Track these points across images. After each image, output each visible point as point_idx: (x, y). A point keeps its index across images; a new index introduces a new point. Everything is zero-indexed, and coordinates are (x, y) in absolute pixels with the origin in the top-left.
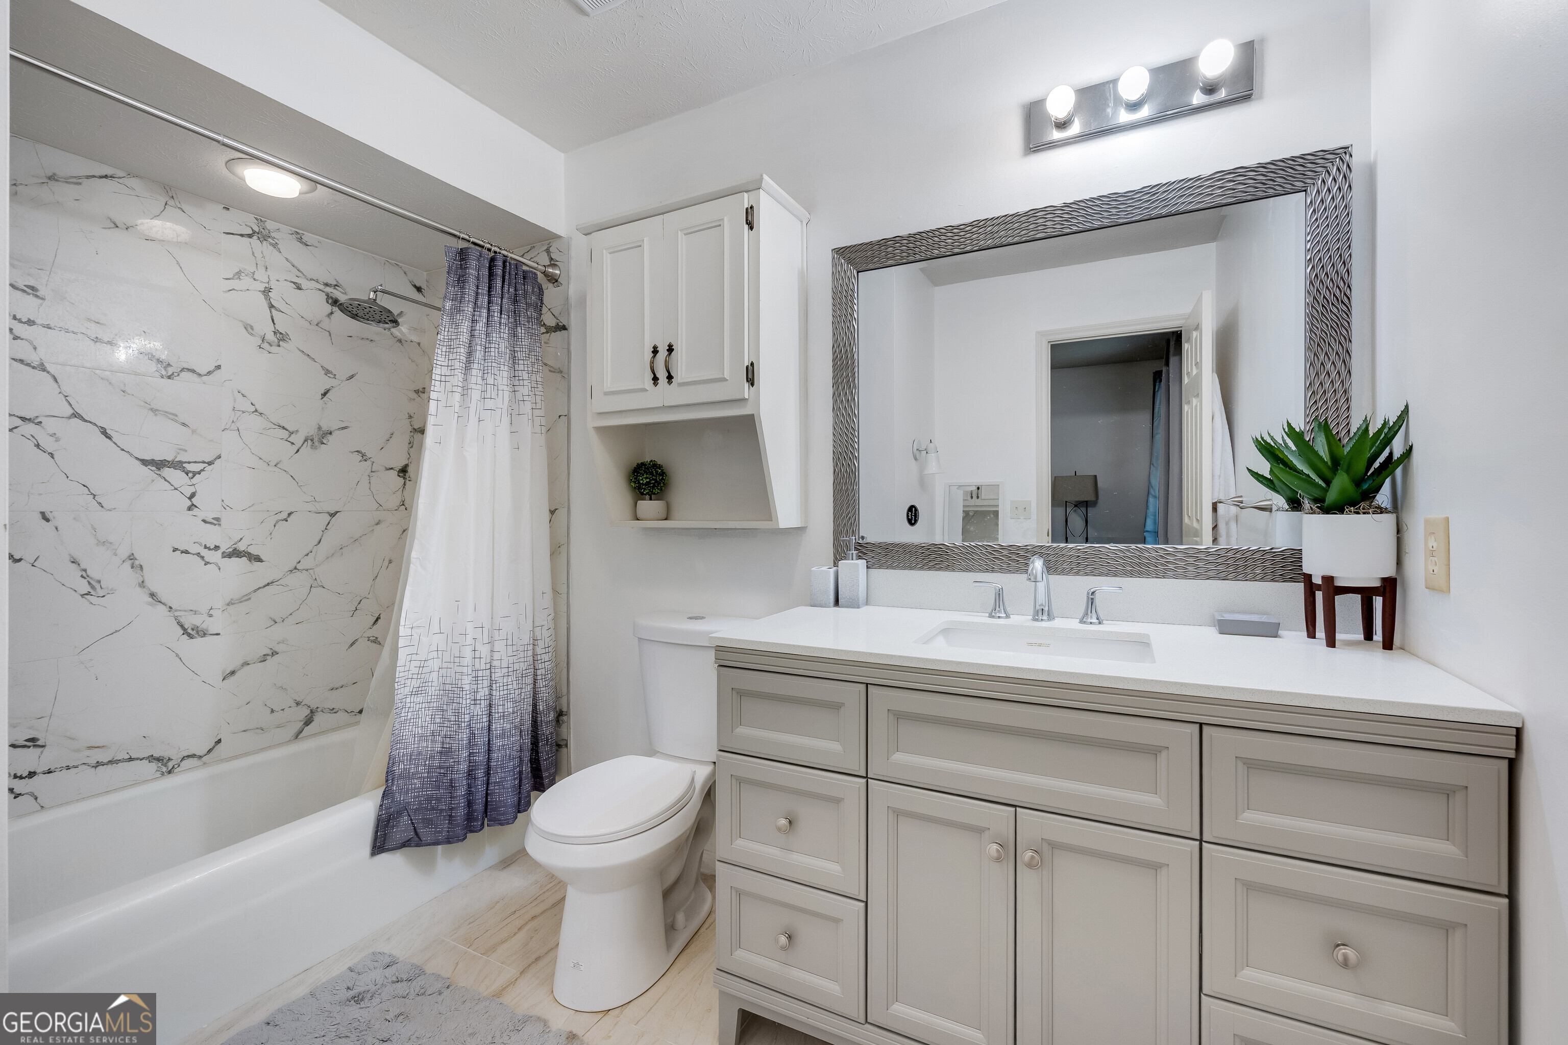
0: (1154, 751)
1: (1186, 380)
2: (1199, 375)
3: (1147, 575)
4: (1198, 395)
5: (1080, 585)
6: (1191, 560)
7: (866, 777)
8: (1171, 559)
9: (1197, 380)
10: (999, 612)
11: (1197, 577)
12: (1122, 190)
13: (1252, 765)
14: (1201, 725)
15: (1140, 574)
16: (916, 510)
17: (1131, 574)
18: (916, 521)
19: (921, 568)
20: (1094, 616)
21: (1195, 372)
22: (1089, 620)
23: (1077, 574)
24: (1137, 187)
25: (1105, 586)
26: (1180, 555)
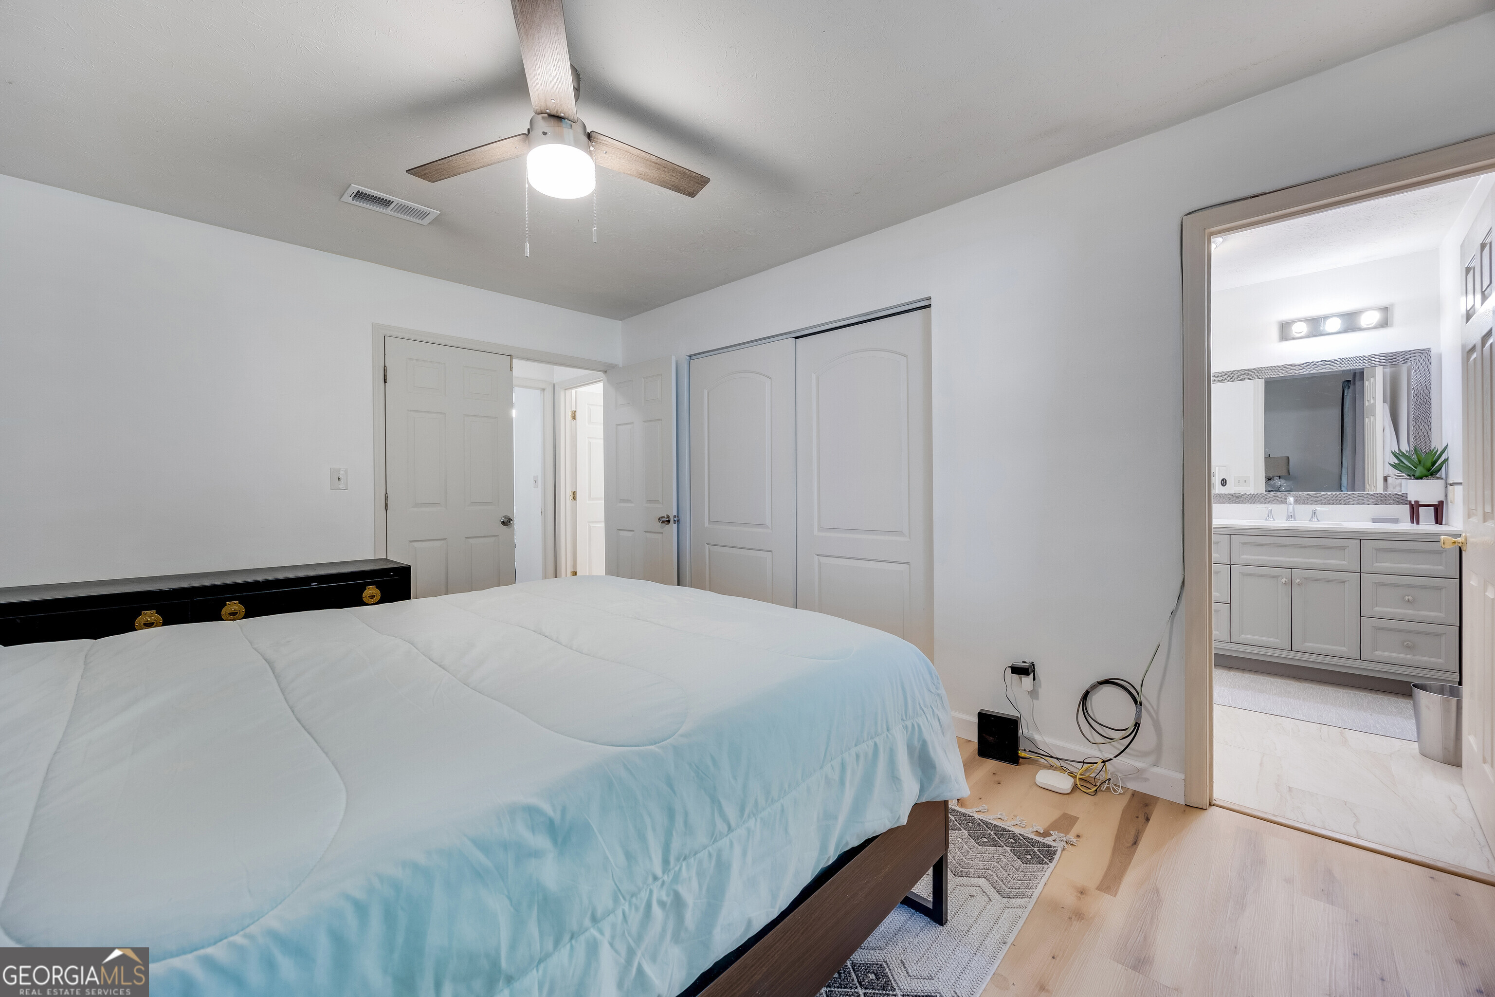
0: (1343, 548)
1: (1367, 404)
2: (1374, 405)
3: (1341, 504)
4: (1374, 415)
5: (1311, 507)
6: (1361, 498)
7: (1230, 564)
8: (1351, 497)
9: (1373, 406)
10: (1271, 518)
11: (1364, 504)
12: (1327, 359)
13: (1378, 550)
14: (1360, 539)
15: (1336, 503)
16: (1226, 480)
17: (1333, 504)
18: (1225, 485)
19: (1229, 503)
20: (1316, 518)
21: (1372, 401)
22: (1313, 520)
23: (1307, 504)
24: (1335, 359)
25: (1319, 508)
26: (1355, 496)
